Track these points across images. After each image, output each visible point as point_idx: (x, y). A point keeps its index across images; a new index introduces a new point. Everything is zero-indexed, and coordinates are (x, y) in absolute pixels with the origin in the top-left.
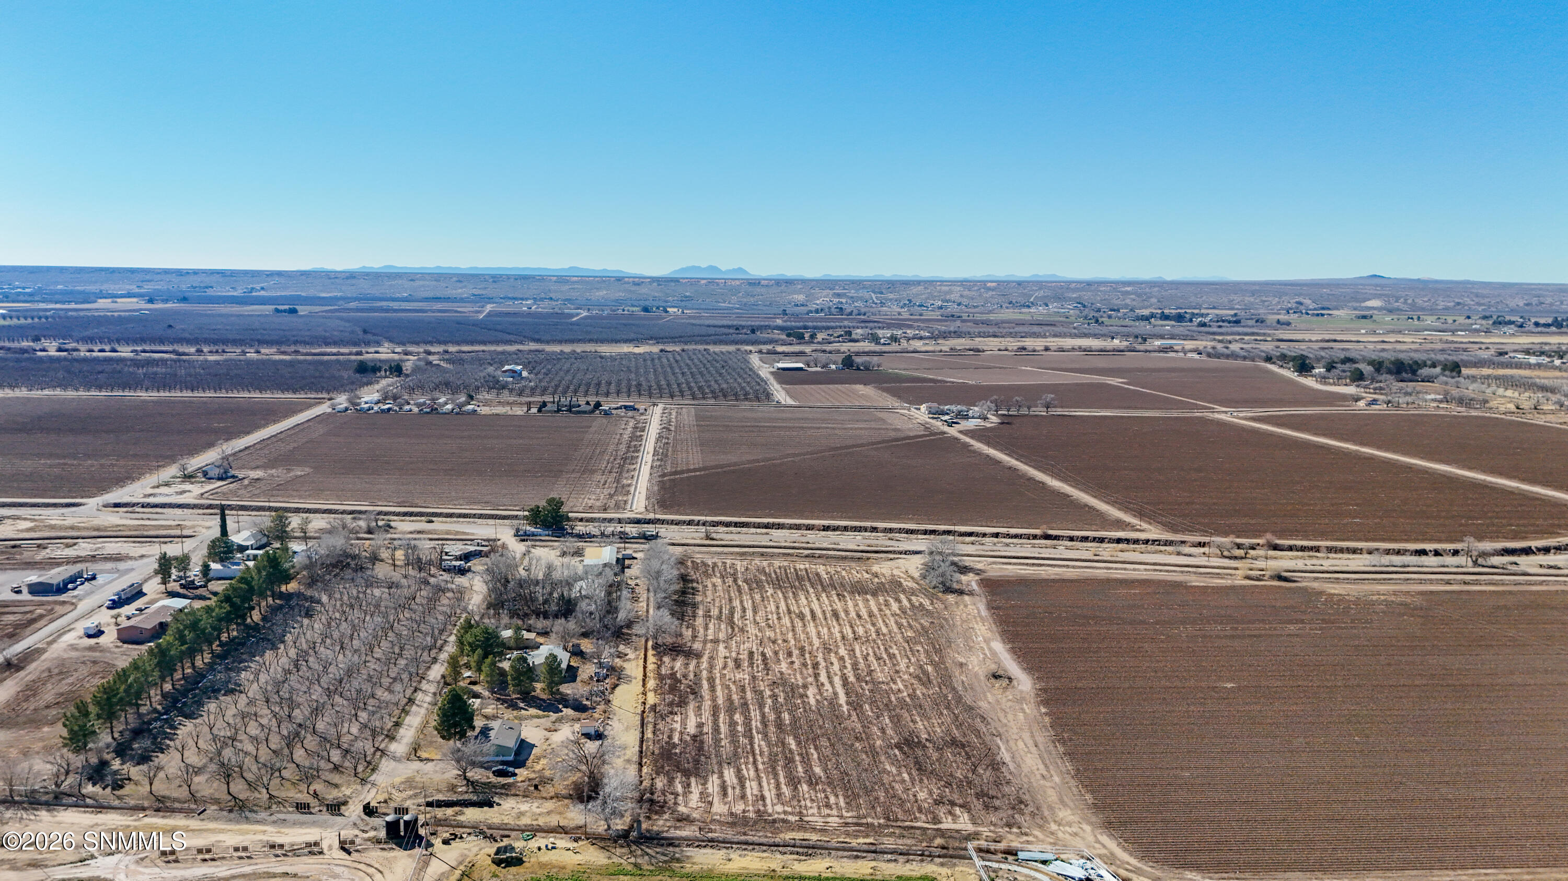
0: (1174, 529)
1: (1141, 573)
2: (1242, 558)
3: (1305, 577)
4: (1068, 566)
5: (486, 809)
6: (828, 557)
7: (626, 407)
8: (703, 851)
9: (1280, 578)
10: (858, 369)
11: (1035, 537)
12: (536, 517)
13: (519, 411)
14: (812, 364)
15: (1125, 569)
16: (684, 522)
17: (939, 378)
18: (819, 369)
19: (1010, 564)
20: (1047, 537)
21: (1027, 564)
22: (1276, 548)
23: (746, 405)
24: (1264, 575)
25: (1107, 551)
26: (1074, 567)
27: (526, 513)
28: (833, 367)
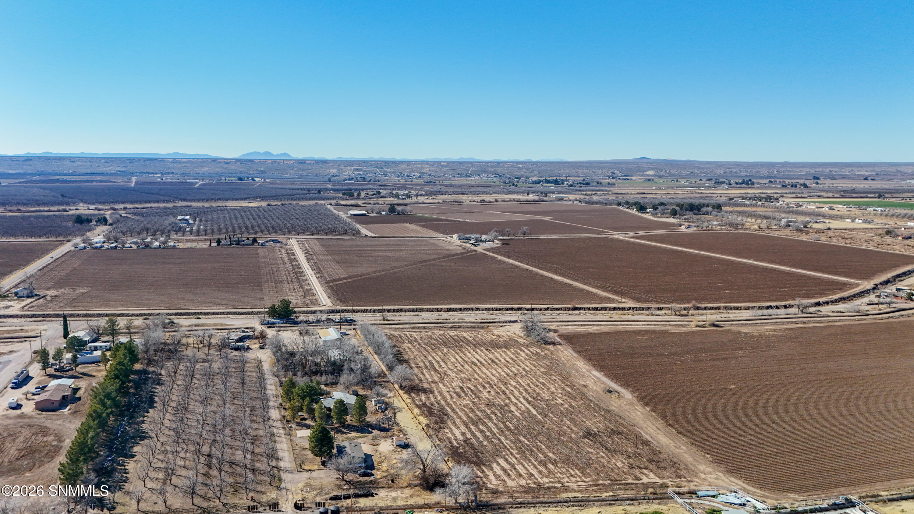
0: (639, 300)
1: (640, 327)
2: (686, 315)
3: (726, 324)
4: (600, 325)
5: (370, 498)
6: (464, 327)
7: (273, 241)
8: (520, 510)
9: (714, 325)
10: (398, 214)
11: (569, 309)
12: (273, 312)
13: (206, 245)
14: (370, 212)
15: (632, 325)
16: (362, 311)
17: (450, 219)
18: (375, 215)
19: (569, 325)
20: (575, 309)
21: (578, 325)
22: (698, 308)
23: (347, 237)
24: (705, 324)
25: (616, 315)
26: (604, 325)
27: (267, 310)
28: (384, 213)
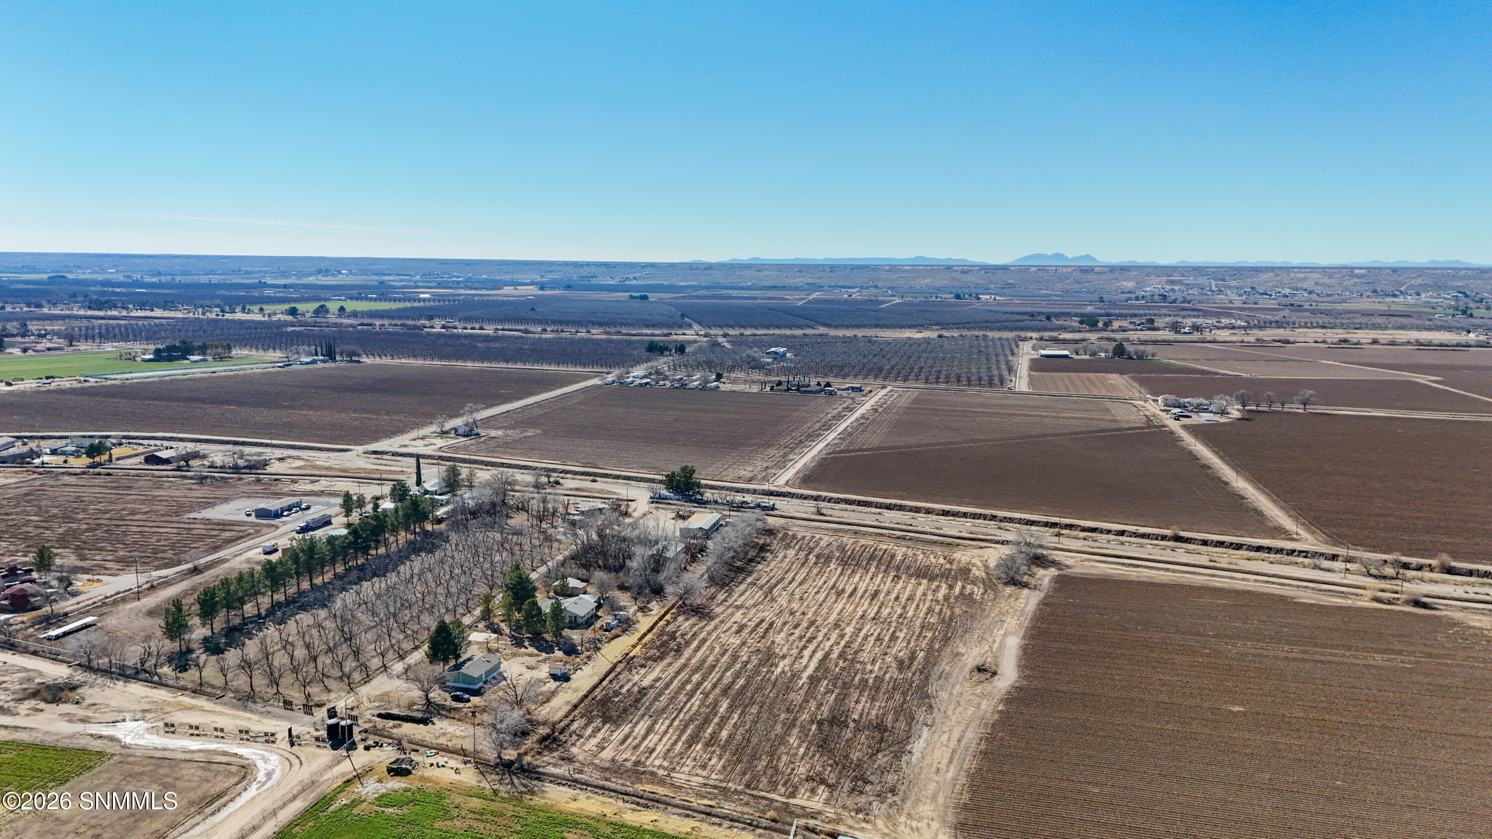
0: (1337, 539)
1: (1250, 584)
2: (1393, 578)
3: (1451, 606)
4: (1168, 570)
5: (421, 725)
6: (918, 540)
7: (853, 389)
8: (561, 788)
9: (1417, 603)
10: (1130, 358)
11: (1164, 538)
12: (671, 482)
13: (755, 389)
14: (1081, 352)
15: (1232, 578)
16: (812, 497)
17: (1213, 370)
18: (1087, 357)
19: (1105, 562)
20: (1177, 539)
21: (1123, 564)
22: (1450, 571)
23: (973, 391)
24: (1398, 599)
25: (1225, 557)
26: (1174, 571)
27: (664, 478)
28: (1103, 355)
